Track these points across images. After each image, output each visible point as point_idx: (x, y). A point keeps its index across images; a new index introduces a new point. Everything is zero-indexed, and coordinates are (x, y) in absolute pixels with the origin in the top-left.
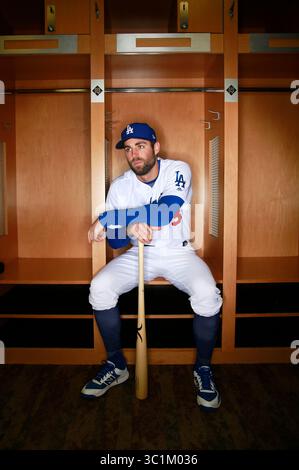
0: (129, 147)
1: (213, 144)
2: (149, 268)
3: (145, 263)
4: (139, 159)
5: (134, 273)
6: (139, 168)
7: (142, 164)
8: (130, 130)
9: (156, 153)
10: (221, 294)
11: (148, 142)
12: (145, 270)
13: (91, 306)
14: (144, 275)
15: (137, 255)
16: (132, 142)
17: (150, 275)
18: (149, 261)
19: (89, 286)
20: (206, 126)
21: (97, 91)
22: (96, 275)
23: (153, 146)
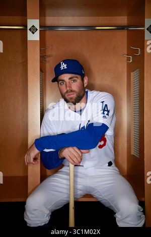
0: (63, 80)
1: (134, 75)
2: (79, 187)
3: (75, 182)
4: (72, 91)
5: (65, 191)
6: (71, 99)
7: (74, 96)
8: (64, 66)
9: (85, 85)
10: (144, 212)
11: (79, 77)
12: (75, 188)
13: (26, 223)
14: (74, 193)
15: (68, 174)
16: (66, 77)
17: (79, 192)
18: (79, 180)
19: (24, 203)
20: (128, 59)
21: (33, 30)
22: (30, 193)
23: (83, 80)
